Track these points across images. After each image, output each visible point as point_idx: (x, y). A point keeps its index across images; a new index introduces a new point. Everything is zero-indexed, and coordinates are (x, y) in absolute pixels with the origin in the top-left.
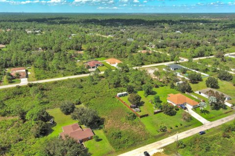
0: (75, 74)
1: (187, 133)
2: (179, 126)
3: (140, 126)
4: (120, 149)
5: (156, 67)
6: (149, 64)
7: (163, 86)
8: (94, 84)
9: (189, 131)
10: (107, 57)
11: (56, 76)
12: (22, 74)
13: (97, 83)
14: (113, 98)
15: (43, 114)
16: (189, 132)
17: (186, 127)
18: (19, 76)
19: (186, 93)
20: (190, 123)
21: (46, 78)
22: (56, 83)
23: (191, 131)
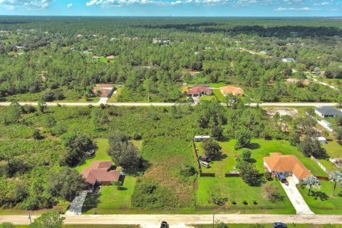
0: (165, 101)
1: (253, 218)
2: (250, 204)
3: (191, 187)
4: (139, 208)
5: (297, 107)
6: (289, 102)
7: (280, 139)
8: (177, 118)
9: (260, 215)
10: (229, 83)
11: (141, 101)
12: (104, 92)
13: (181, 117)
14: (187, 140)
15: (84, 141)
16: (259, 218)
17: (262, 208)
18: (100, 94)
19: (312, 158)
20: (273, 205)
21: (128, 101)
22: (133, 108)
23: (262, 217)
